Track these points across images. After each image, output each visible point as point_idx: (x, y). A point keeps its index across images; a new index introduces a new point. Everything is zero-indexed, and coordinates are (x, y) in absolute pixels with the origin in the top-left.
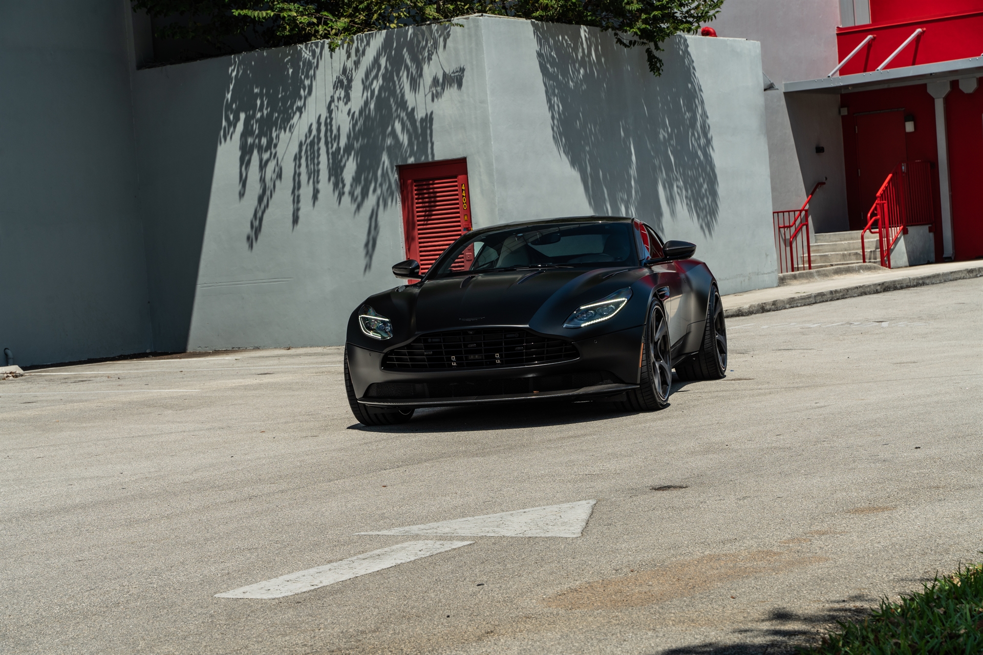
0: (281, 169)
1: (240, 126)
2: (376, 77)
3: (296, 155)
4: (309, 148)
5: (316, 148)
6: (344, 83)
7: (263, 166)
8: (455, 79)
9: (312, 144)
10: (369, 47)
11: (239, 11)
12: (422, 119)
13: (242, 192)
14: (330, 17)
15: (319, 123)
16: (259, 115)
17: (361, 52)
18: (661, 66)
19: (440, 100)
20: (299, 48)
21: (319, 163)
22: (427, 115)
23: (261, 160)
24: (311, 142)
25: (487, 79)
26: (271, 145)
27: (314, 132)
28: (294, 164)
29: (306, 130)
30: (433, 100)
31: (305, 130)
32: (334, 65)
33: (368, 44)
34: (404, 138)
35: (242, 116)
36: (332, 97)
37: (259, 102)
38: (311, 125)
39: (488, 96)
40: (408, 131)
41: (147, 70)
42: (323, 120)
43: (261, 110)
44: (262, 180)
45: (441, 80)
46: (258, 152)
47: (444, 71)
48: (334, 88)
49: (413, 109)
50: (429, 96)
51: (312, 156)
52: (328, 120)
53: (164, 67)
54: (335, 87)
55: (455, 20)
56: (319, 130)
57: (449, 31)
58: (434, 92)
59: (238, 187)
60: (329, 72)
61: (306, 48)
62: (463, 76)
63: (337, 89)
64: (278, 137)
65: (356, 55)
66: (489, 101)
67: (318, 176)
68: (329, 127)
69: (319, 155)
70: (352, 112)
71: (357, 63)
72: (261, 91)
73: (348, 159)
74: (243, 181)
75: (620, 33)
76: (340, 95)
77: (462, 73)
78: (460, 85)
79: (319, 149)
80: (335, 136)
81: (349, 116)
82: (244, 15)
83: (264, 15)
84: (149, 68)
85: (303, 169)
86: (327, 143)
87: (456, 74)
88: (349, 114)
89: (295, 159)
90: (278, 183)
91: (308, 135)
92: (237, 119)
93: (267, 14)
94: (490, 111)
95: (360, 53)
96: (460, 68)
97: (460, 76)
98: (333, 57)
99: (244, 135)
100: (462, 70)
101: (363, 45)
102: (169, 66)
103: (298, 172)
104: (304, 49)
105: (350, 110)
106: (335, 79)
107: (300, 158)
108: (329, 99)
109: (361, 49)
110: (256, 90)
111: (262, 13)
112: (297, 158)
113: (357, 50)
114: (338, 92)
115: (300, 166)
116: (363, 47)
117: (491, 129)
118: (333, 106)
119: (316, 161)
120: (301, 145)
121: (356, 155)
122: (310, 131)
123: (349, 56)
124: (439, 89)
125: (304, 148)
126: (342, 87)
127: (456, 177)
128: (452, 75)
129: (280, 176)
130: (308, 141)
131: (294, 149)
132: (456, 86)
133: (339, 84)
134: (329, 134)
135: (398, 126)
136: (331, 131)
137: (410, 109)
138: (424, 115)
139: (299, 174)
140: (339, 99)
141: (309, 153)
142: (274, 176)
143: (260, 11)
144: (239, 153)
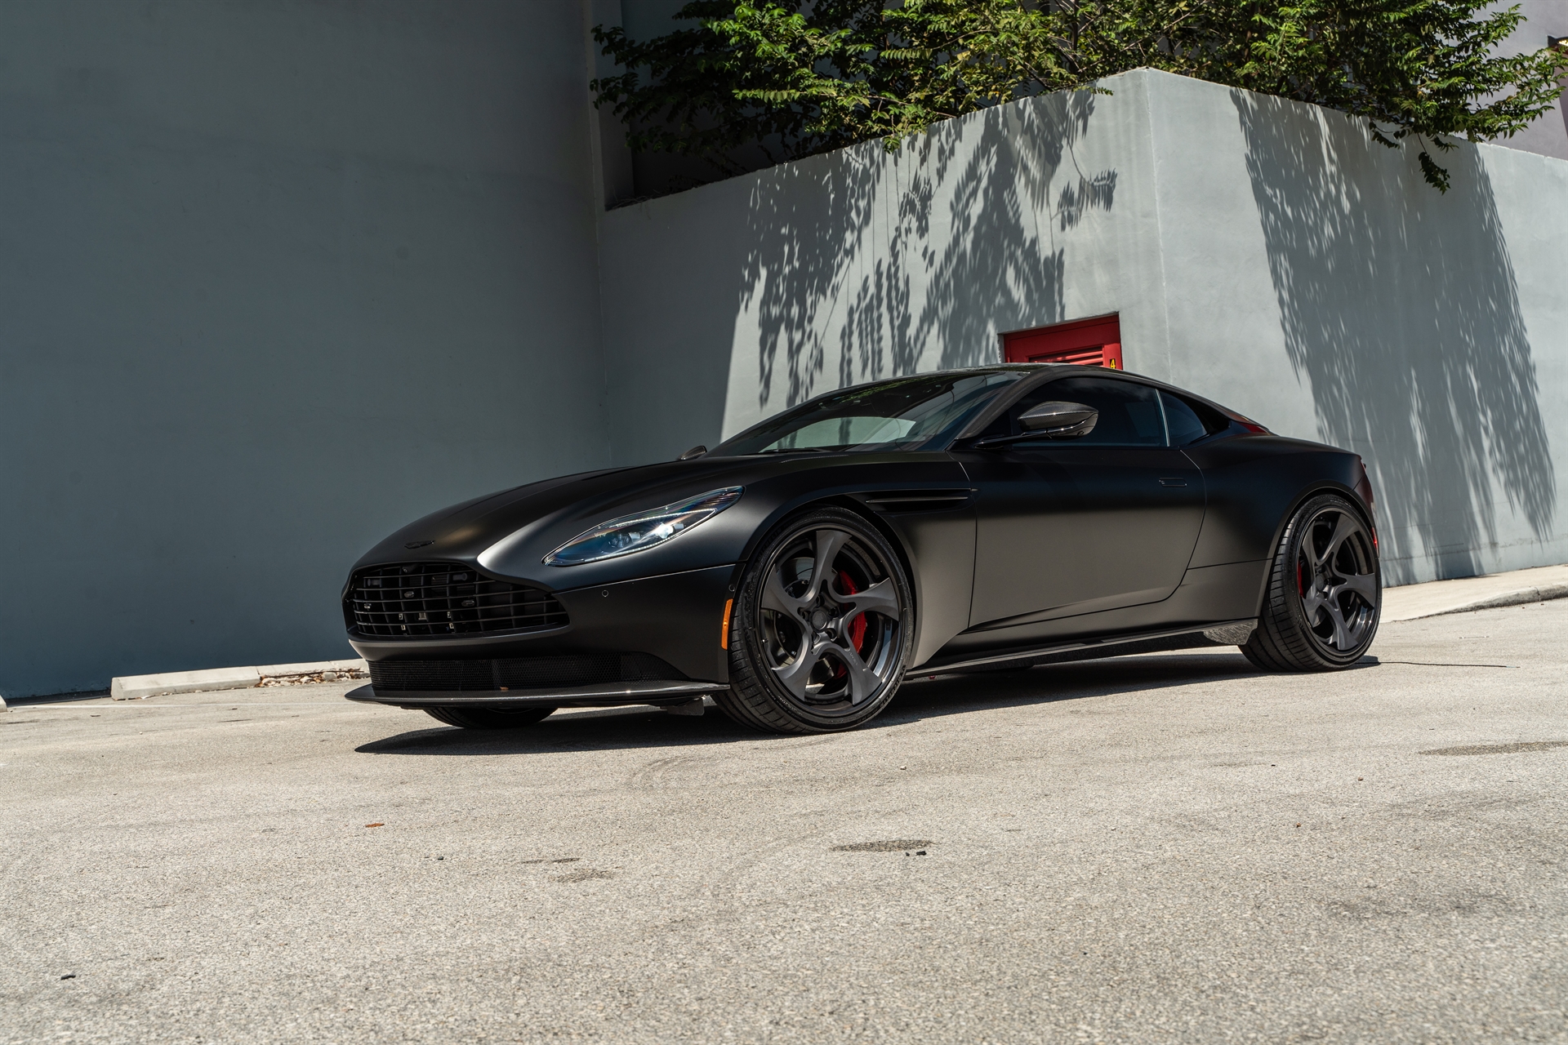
0: (821, 352)
1: (760, 288)
2: (974, 193)
3: (844, 329)
4: (863, 317)
5: (875, 315)
6: (917, 204)
7: (794, 351)
8: (1103, 191)
9: (869, 309)
10: (961, 141)
11: (744, 92)
12: (1046, 259)
13: (764, 396)
14: (894, 99)
15: (879, 274)
16: (787, 270)
17: (947, 153)
18: (1445, 179)
19: (1074, 228)
20: (845, 156)
21: (880, 339)
22: (1054, 254)
23: (791, 342)
24: (867, 306)
25: (1155, 175)
26: (805, 318)
27: (872, 290)
28: (840, 345)
29: (859, 286)
30: (1063, 228)
31: (857, 286)
32: (900, 175)
33: (959, 136)
34: (1018, 294)
35: (763, 272)
36: (898, 229)
37: (786, 249)
38: (867, 278)
39: (1157, 203)
40: (1026, 281)
41: (620, 209)
42: (884, 267)
43: (790, 261)
44: (794, 375)
45: (1076, 195)
46: (786, 328)
47: (1082, 177)
48: (900, 215)
49: (1034, 242)
50: (1057, 222)
51: (869, 329)
52: (893, 269)
53: (644, 203)
54: (902, 214)
55: (1102, 82)
56: (879, 286)
57: (1092, 102)
58: (1066, 214)
59: (759, 388)
60: (892, 186)
61: (857, 153)
62: (1114, 186)
63: (905, 216)
64: (814, 305)
65: (940, 160)
66: (1158, 213)
67: (880, 360)
68: (894, 282)
69: (880, 327)
70: (930, 251)
71: (941, 174)
72: (791, 231)
73: (929, 331)
74: (766, 378)
75: (1378, 122)
76: (909, 224)
77: (1112, 182)
78: (1109, 202)
79: (880, 316)
80: (903, 294)
81: (925, 259)
82: (752, 98)
83: (785, 97)
84: (623, 206)
85: (856, 354)
86: (890, 308)
87: (1101, 183)
88: (924, 255)
89: (843, 337)
90: (817, 375)
91: (862, 295)
92: (755, 275)
93: (789, 94)
94: (1160, 230)
95: (945, 155)
96: (1109, 173)
97: (1108, 186)
98: (899, 163)
99: (765, 303)
100: (1112, 177)
101: (950, 141)
102: (651, 200)
103: (847, 357)
104: (854, 155)
105: (926, 249)
106: (901, 199)
107: (851, 333)
108: (893, 234)
109: (947, 148)
110: (784, 231)
111: (782, 95)
112: (846, 334)
113: (941, 151)
114: (906, 220)
115: (850, 347)
116: (951, 144)
117: (1162, 261)
118: (899, 246)
119: (876, 336)
120: (851, 312)
121: (943, 328)
122: (865, 288)
123: (923, 160)
124: (1073, 209)
125: (856, 317)
126: (913, 210)
127: (1100, 348)
128: (1095, 184)
129: (819, 364)
130: (863, 305)
131: (840, 320)
132: (1102, 203)
133: (907, 207)
134: (894, 294)
135: (1011, 273)
136: (897, 289)
137: (1028, 243)
138: (1050, 254)
139: (850, 362)
140: (908, 231)
141: (864, 325)
142: (811, 365)
143: (779, 90)
144: (758, 333)
